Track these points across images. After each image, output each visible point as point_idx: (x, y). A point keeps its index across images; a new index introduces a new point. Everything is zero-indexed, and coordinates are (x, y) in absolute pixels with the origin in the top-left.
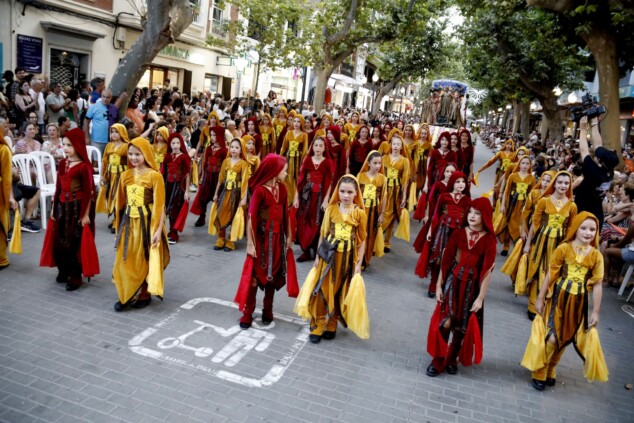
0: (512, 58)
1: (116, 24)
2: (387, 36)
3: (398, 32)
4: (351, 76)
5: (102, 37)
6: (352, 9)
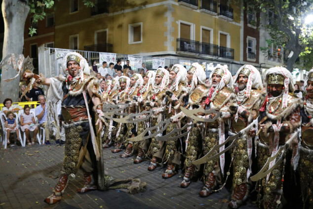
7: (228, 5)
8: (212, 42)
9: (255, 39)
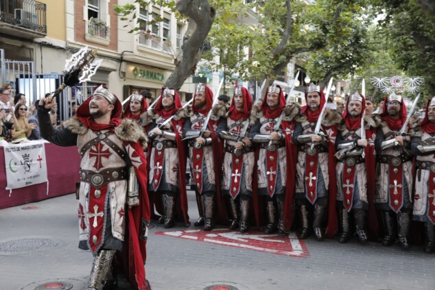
0: (429, 50)
1: (121, 60)
3: (327, 41)
5: (114, 70)
6: (287, 27)
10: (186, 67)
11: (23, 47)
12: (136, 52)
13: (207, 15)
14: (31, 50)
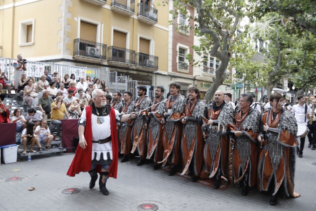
1: (194, 80)
2: (295, 70)
3: (300, 68)
4: (281, 88)
5: (191, 84)
6: (279, 62)
7: (153, 6)
8: (128, 47)
9: (187, 47)
10: (217, 81)
11: (148, 75)
12: (201, 76)
13: (226, 56)
14: (151, 77)
